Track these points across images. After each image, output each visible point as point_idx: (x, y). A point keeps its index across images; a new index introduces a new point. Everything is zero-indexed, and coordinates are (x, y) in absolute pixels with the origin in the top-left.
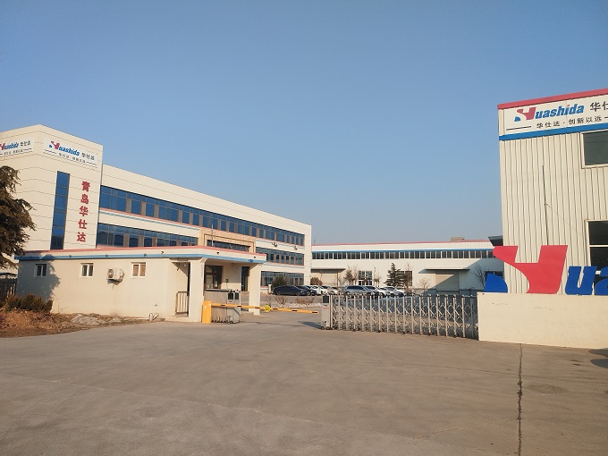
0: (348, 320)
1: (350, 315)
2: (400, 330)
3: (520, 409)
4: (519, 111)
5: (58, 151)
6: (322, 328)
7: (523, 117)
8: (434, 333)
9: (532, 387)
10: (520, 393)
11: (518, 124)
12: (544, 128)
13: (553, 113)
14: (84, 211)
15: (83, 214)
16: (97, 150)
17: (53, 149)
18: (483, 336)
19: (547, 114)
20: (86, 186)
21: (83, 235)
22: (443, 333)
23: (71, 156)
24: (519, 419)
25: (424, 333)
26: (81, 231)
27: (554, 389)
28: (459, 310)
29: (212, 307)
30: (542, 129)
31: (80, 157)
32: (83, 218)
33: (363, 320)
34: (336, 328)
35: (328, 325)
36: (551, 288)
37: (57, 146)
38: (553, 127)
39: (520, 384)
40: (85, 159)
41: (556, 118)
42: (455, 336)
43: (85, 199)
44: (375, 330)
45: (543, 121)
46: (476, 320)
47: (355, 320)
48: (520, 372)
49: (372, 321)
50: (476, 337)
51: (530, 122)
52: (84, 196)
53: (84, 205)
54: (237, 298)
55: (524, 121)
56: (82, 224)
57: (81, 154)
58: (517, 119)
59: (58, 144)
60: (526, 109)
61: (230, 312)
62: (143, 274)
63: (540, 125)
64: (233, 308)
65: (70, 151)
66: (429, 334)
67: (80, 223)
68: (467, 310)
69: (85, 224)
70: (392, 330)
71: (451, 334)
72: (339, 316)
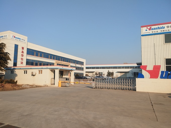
0: (100, 86)
1: (100, 85)
2: (114, 89)
3: (154, 110)
4: (147, 28)
5: (15, 38)
6: (92, 88)
7: (148, 30)
8: (124, 89)
9: (154, 104)
10: (152, 105)
11: (147, 32)
12: (154, 33)
13: (156, 29)
14: (22, 55)
15: (22, 56)
16: (26, 38)
17: (13, 38)
18: (137, 90)
19: (155, 29)
20: (23, 48)
21: (22, 62)
22: (126, 89)
23: (19, 40)
24: (154, 112)
25: (121, 89)
26: (22, 61)
27: (161, 104)
28: (131, 83)
29: (61, 82)
30: (153, 33)
31: (21, 40)
32: (22, 57)
33: (104, 86)
34: (96, 88)
35: (94, 87)
36: (156, 77)
37: (14, 37)
38: (156, 33)
39: (151, 103)
40: (22, 40)
41: (157, 30)
42: (129, 90)
43: (23, 52)
44: (107, 88)
45: (153, 31)
46: (135, 85)
47: (102, 86)
48: (150, 100)
49: (106, 86)
50: (135, 90)
51: (150, 31)
52: (22, 51)
53: (22, 54)
54: (68, 80)
55: (148, 31)
56: (22, 59)
57: (21, 39)
58: (146, 30)
59: (15, 36)
60: (149, 27)
61: (66, 84)
62: (41, 73)
63: (153, 32)
64: (67, 83)
65: (18, 38)
66: (122, 90)
67: (21, 59)
68: (133, 83)
69: (23, 59)
70: (112, 89)
71: (128, 89)
72: (97, 85)
